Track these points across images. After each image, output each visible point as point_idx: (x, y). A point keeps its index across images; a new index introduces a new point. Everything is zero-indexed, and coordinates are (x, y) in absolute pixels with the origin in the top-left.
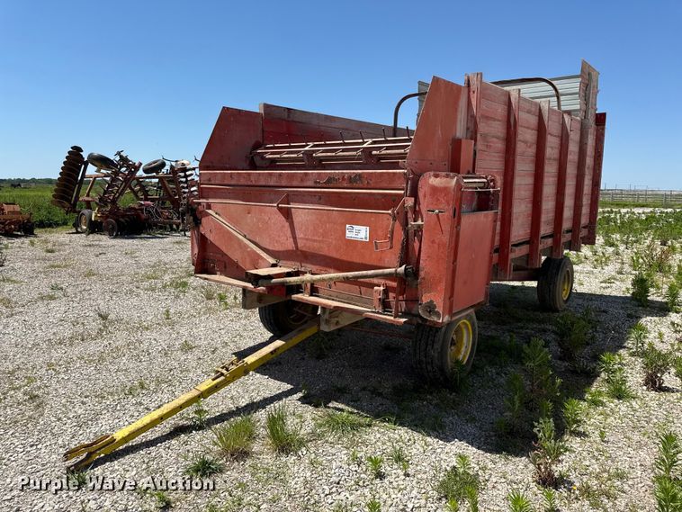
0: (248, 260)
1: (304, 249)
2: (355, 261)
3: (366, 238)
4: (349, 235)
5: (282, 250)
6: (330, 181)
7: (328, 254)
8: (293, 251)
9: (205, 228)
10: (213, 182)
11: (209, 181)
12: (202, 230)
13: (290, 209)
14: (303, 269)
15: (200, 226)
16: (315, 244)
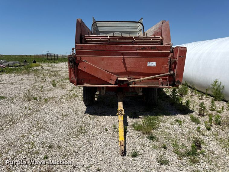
3: (155, 66)
4: (148, 65)
5: (120, 72)
6: (143, 49)
7: (140, 72)
8: (125, 72)
9: (81, 67)
10: (84, 49)
11: (82, 48)
12: (79, 68)
13: (124, 58)
14: (129, 77)
15: (78, 66)
16: (135, 69)
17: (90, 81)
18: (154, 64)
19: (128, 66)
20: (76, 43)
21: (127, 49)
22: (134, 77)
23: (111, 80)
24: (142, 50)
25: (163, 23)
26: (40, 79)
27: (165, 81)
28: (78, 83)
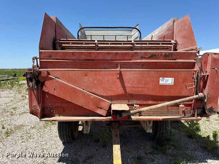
0: (91, 103)
1: (131, 92)
2: (165, 95)
3: (172, 83)
4: (161, 82)
5: (114, 95)
6: (152, 56)
7: (147, 94)
8: (123, 94)
9: (48, 88)
10: (54, 58)
11: (50, 57)
12: (45, 89)
13: (120, 72)
14: (130, 103)
15: (44, 86)
16: (139, 89)
17: (64, 111)
18: (169, 81)
19: (127, 85)
20: (41, 48)
21: (126, 58)
22: (138, 102)
23: (100, 109)
24: (151, 59)
25: (174, 22)
26: (20, 96)
27: (189, 108)
28: (44, 114)
